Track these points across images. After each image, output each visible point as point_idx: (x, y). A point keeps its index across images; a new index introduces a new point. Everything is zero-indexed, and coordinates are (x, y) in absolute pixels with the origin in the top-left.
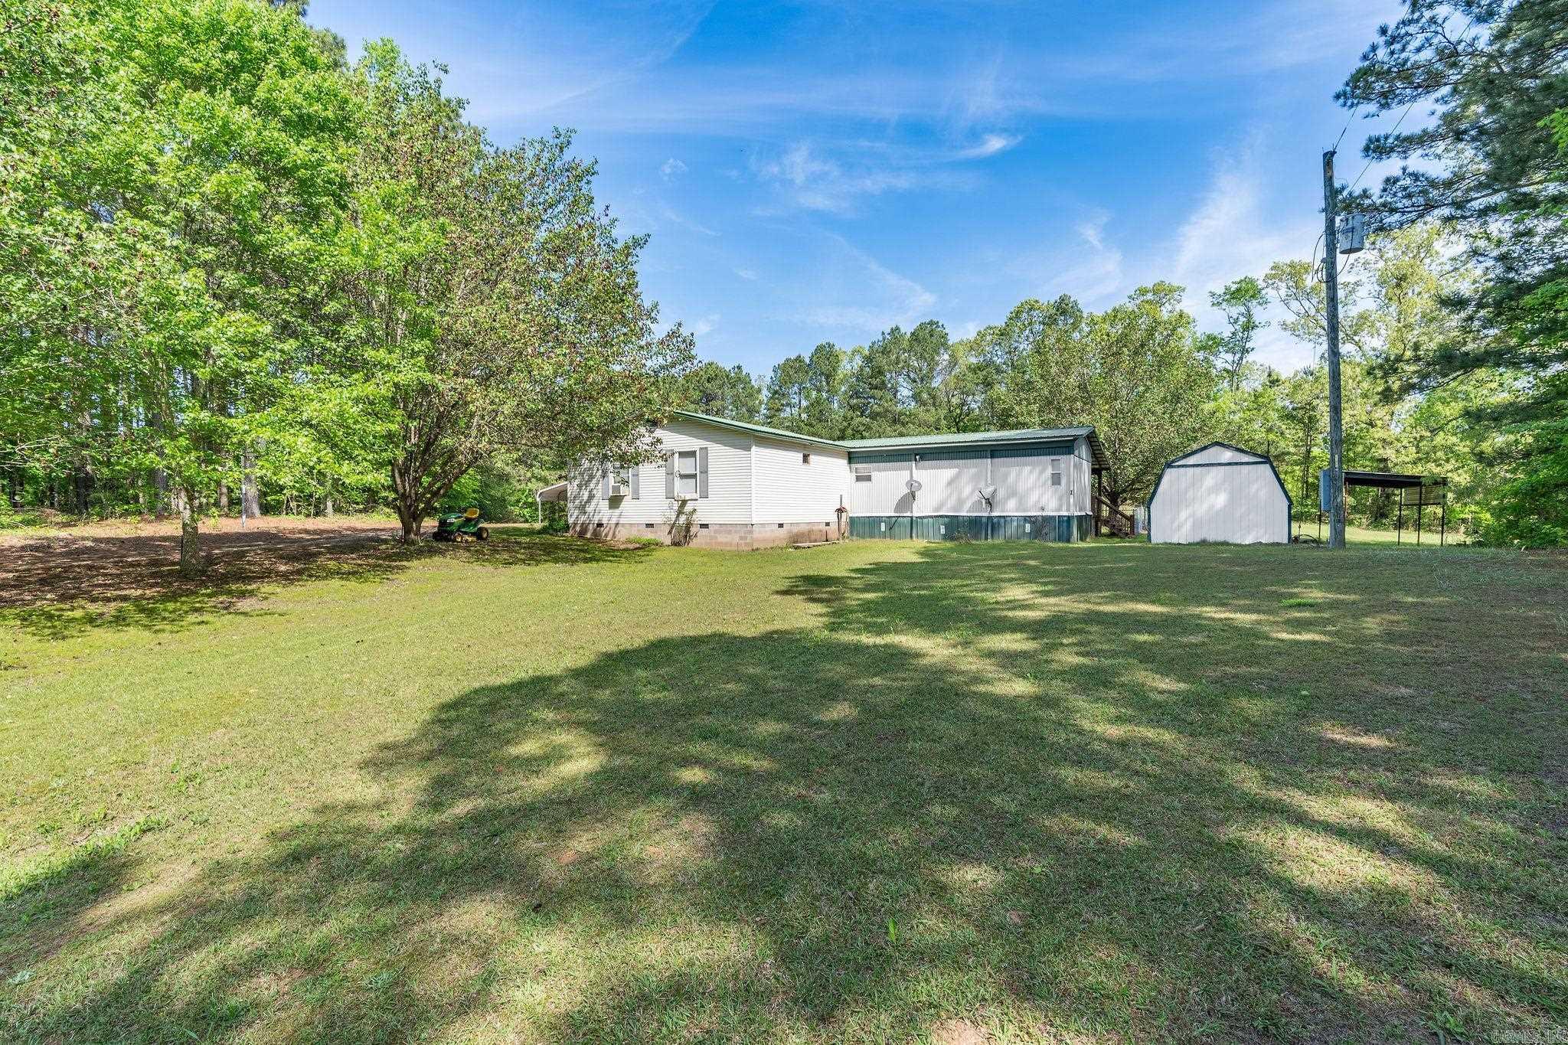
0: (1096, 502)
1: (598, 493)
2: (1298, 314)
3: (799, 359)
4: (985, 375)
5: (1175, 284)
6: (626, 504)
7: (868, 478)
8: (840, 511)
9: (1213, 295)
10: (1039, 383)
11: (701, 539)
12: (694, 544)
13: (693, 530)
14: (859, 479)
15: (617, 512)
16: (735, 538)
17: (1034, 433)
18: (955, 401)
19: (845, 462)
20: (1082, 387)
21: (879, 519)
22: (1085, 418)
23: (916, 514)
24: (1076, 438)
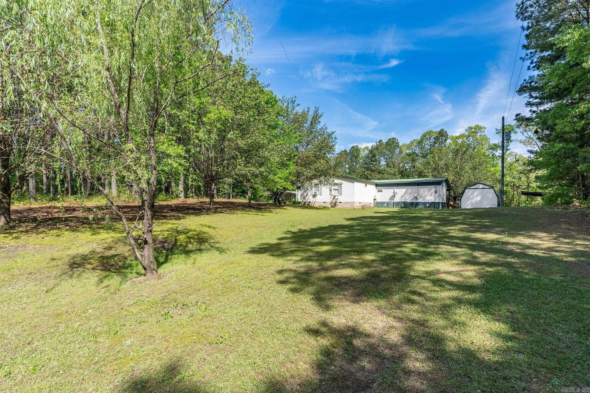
0: (448, 199)
1: (309, 194)
2: (527, 137)
3: (345, 151)
4: (413, 157)
5: (483, 126)
6: (318, 197)
7: (381, 191)
8: (375, 200)
9: (497, 130)
10: (432, 163)
11: (339, 206)
12: (337, 207)
13: (337, 204)
14: (378, 191)
15: (315, 199)
16: (349, 206)
17: (430, 179)
18: (401, 165)
19: (375, 186)
20: (446, 165)
21: (384, 203)
22: (446, 174)
23: (395, 201)
24: (442, 181)
